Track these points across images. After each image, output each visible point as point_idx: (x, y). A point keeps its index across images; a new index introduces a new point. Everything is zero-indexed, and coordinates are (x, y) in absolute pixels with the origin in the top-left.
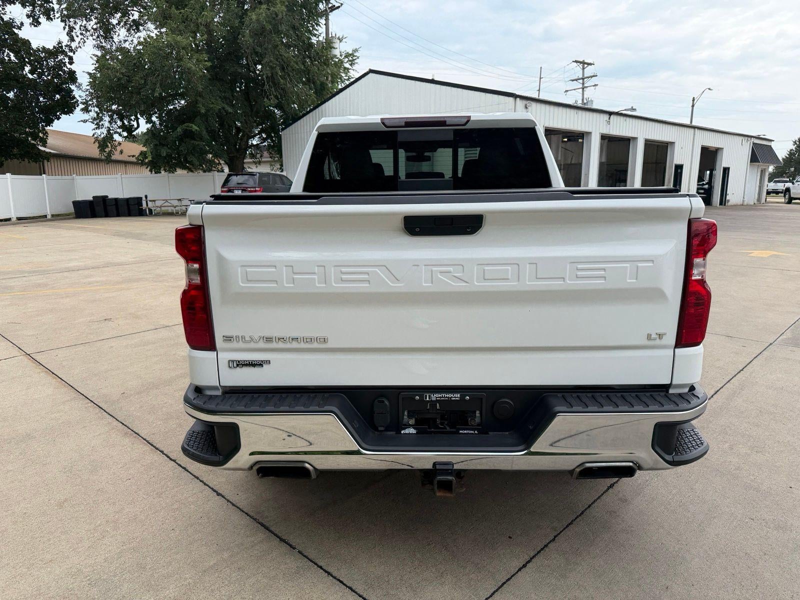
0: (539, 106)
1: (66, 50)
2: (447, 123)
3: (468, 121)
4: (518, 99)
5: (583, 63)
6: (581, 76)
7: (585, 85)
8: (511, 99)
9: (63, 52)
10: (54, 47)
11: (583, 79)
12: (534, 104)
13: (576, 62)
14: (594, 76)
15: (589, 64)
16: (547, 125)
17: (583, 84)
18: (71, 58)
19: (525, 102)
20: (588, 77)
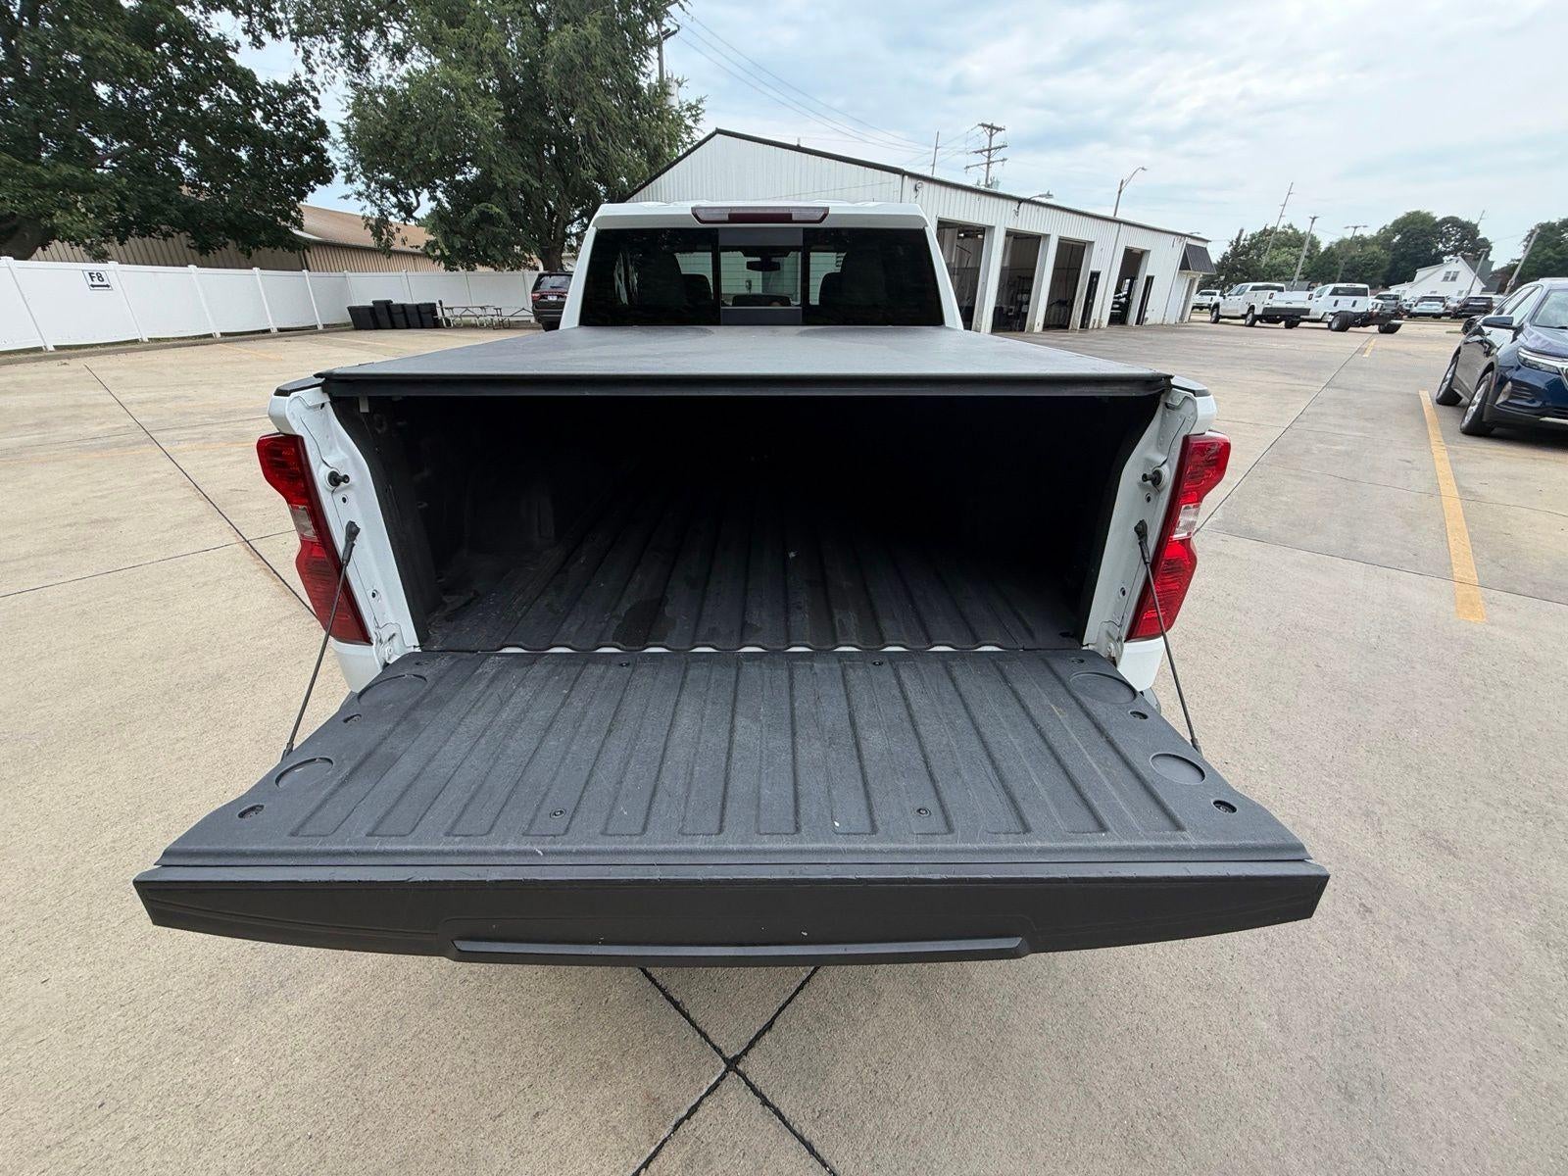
0: (932, 186)
1: (306, 88)
2: (794, 218)
3: (825, 216)
4: (906, 177)
5: (991, 127)
6: (987, 147)
7: (991, 159)
8: (898, 177)
9: (304, 91)
10: (290, 82)
11: (989, 150)
12: (926, 185)
13: (983, 125)
14: (1003, 147)
15: (998, 129)
16: (940, 215)
17: (989, 157)
18: (315, 101)
19: (914, 182)
20: (996, 149)
